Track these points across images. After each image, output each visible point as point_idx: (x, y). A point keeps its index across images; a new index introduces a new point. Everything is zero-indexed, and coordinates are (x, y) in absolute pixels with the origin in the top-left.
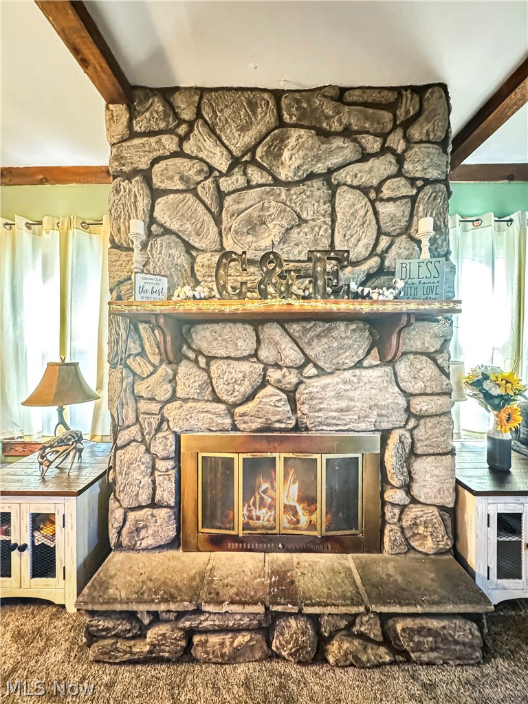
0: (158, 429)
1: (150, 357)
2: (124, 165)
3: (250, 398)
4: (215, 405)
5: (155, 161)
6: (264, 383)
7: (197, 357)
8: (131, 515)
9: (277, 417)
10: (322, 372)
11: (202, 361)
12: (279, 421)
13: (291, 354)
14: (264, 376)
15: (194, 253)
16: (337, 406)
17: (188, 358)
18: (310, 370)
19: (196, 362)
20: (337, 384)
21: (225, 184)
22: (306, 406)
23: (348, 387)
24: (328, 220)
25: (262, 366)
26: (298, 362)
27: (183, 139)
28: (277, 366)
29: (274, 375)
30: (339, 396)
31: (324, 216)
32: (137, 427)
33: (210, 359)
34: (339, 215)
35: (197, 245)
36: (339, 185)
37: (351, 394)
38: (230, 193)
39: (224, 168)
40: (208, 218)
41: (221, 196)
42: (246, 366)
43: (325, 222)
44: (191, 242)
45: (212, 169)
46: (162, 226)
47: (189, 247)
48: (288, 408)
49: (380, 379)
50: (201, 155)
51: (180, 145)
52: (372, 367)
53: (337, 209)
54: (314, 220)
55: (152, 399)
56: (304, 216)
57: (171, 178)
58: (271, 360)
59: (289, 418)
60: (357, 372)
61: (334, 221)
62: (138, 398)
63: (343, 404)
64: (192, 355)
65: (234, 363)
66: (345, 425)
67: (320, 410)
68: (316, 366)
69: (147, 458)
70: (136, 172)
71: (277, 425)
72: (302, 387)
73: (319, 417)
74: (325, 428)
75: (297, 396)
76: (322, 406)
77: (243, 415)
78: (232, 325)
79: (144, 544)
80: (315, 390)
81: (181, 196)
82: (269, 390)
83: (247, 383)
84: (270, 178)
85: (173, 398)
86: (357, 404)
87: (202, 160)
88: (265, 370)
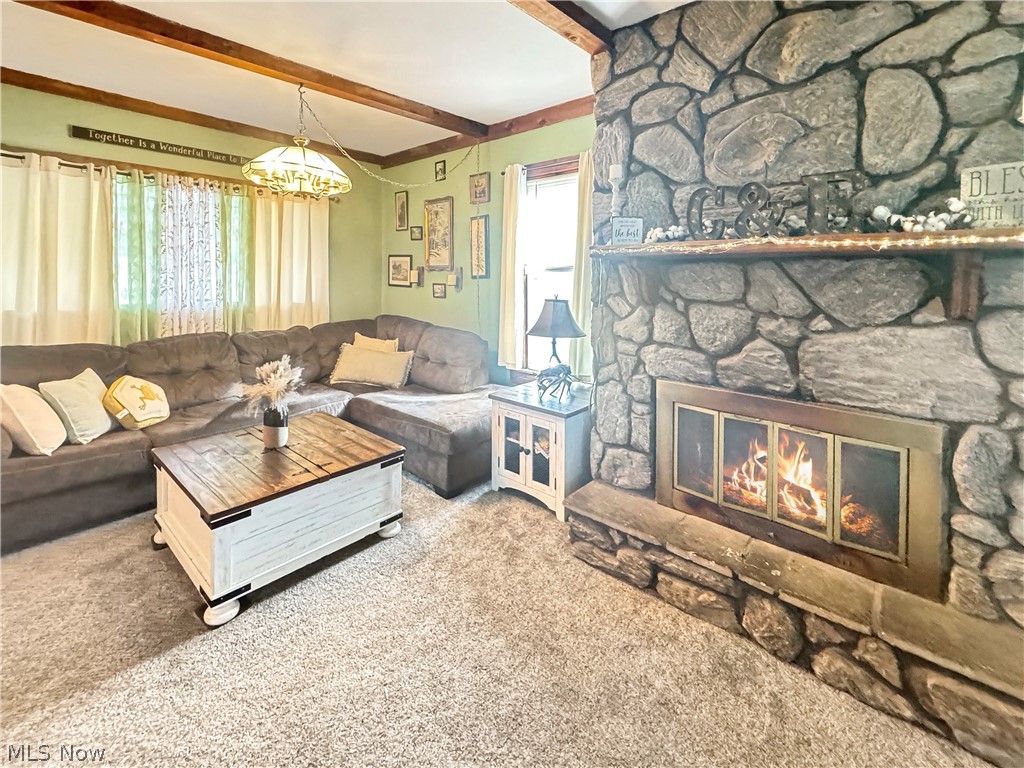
0: (635, 371)
1: (628, 297)
2: (606, 110)
3: (736, 349)
4: (693, 354)
5: (634, 99)
6: (754, 334)
7: (674, 299)
8: (610, 451)
9: (769, 377)
10: (838, 326)
11: (680, 304)
12: (771, 382)
13: (790, 300)
14: (754, 326)
15: (673, 188)
16: (861, 375)
17: (666, 301)
18: (821, 323)
19: (673, 304)
20: (864, 344)
21: (707, 106)
22: (812, 369)
23: (880, 350)
24: (853, 122)
25: (750, 313)
26: (800, 310)
27: (661, 69)
28: (773, 315)
29: (767, 325)
30: (865, 360)
31: (843, 118)
32: (615, 366)
33: (689, 302)
34: (870, 112)
35: (676, 178)
36: (871, 70)
37: (889, 361)
38: (714, 114)
39: (706, 88)
40: (689, 148)
41: (703, 119)
42: (730, 313)
43: (846, 126)
44: (670, 176)
45: (692, 91)
46: (641, 163)
47: (667, 182)
48: (786, 368)
49: (943, 345)
50: (681, 80)
51: (659, 76)
52: (927, 325)
53: (867, 104)
54: (828, 126)
55: (629, 340)
56: (813, 123)
57: (650, 113)
58: (763, 307)
59: (786, 381)
60: (899, 331)
61: (861, 123)
62: (617, 338)
63: (871, 373)
64: (669, 297)
65: (716, 309)
66: (876, 402)
67: (833, 376)
68: (829, 317)
69: (624, 398)
70: (617, 114)
71: (771, 387)
72: (807, 343)
73: (832, 385)
74: (841, 401)
75: (800, 354)
76: (837, 371)
77: (726, 368)
78: (713, 264)
79: (622, 482)
80: (825, 349)
81: (658, 129)
82: (759, 343)
83: (730, 332)
84: (765, 85)
85: (650, 341)
86: (897, 376)
87: (682, 85)
88: (755, 319)
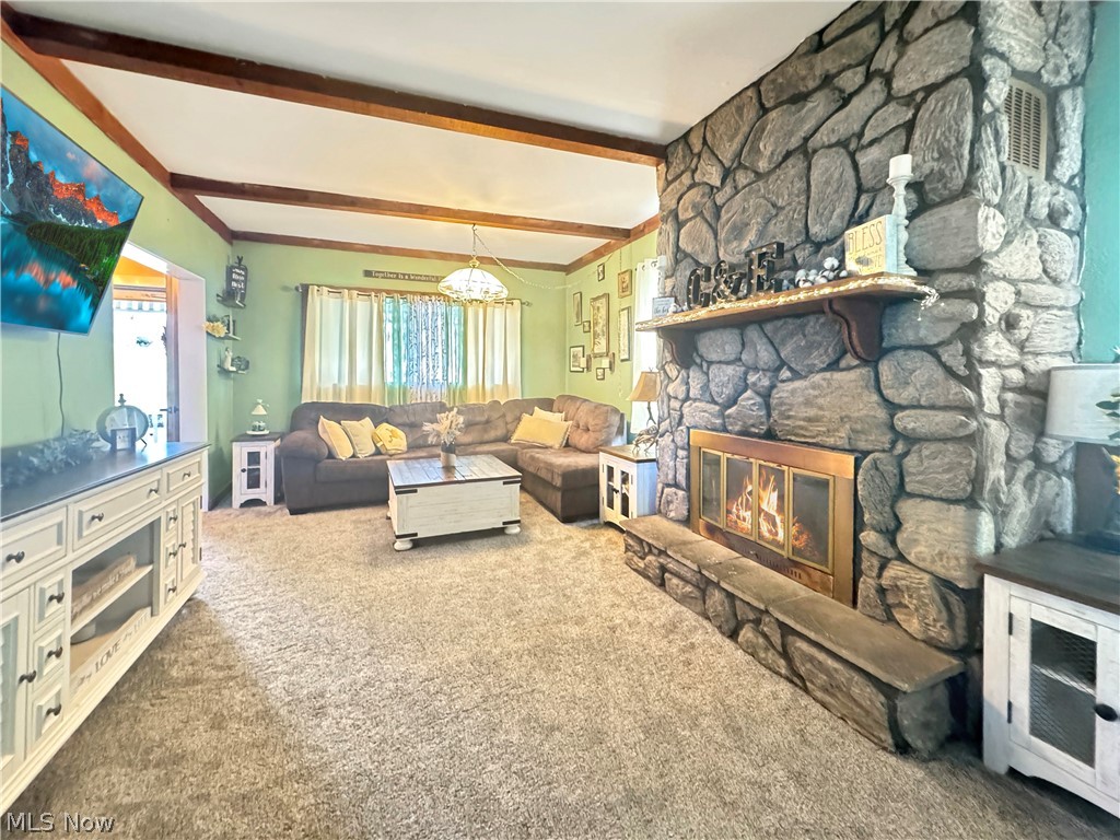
0: (679, 424)
3: (735, 400)
4: (713, 406)
5: (679, 199)
6: (745, 387)
7: (701, 363)
8: (666, 490)
9: (751, 421)
10: (796, 375)
11: (705, 365)
12: (753, 426)
13: (765, 355)
14: (745, 379)
16: (805, 415)
17: (696, 364)
18: (785, 374)
19: (701, 366)
20: (806, 389)
21: (720, 199)
22: (777, 412)
23: (816, 393)
24: (803, 198)
25: (743, 369)
26: (770, 363)
27: (694, 172)
28: (756, 369)
29: (752, 378)
30: (808, 403)
31: (798, 196)
32: (669, 420)
33: (709, 364)
34: (813, 188)
35: (702, 262)
36: (815, 151)
37: (822, 401)
38: (724, 204)
39: (719, 183)
40: (709, 234)
41: (718, 209)
42: (730, 370)
43: (799, 203)
45: (711, 188)
46: (683, 252)
48: (763, 413)
49: (854, 384)
50: (705, 179)
51: (693, 178)
52: (849, 368)
53: (812, 182)
54: (790, 204)
55: (676, 398)
56: (780, 203)
57: (688, 209)
58: (750, 363)
59: (762, 424)
60: (828, 375)
61: (808, 198)
62: (670, 397)
63: (812, 412)
64: (698, 360)
65: (724, 366)
67: (789, 417)
68: (790, 369)
69: (673, 446)
70: (670, 213)
71: (752, 430)
72: (775, 391)
73: (788, 425)
74: (793, 438)
75: (771, 400)
76: (791, 413)
77: (730, 416)
78: (721, 330)
79: (671, 515)
80: (785, 395)
81: (692, 223)
82: (749, 393)
83: (731, 385)
84: (752, 175)
85: (687, 398)
86: (827, 414)
87: (706, 183)
88: (746, 373)
